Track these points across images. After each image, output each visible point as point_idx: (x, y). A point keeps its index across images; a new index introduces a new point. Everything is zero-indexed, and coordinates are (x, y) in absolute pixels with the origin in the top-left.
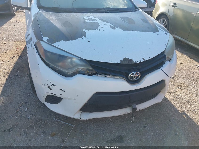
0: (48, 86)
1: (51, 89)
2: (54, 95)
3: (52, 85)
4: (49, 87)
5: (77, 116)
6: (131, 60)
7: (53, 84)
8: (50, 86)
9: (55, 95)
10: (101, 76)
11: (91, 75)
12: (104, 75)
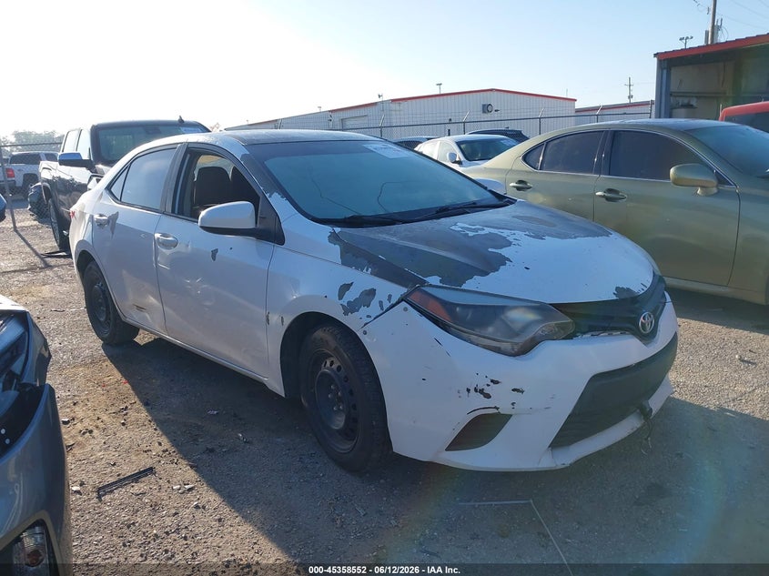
0: (478, 388)
1: (488, 396)
2: (495, 411)
3: (490, 383)
4: (482, 391)
5: (547, 462)
6: (628, 290)
7: (492, 381)
8: (485, 387)
9: (497, 409)
10: (588, 335)
11: (570, 337)
12: (594, 333)
